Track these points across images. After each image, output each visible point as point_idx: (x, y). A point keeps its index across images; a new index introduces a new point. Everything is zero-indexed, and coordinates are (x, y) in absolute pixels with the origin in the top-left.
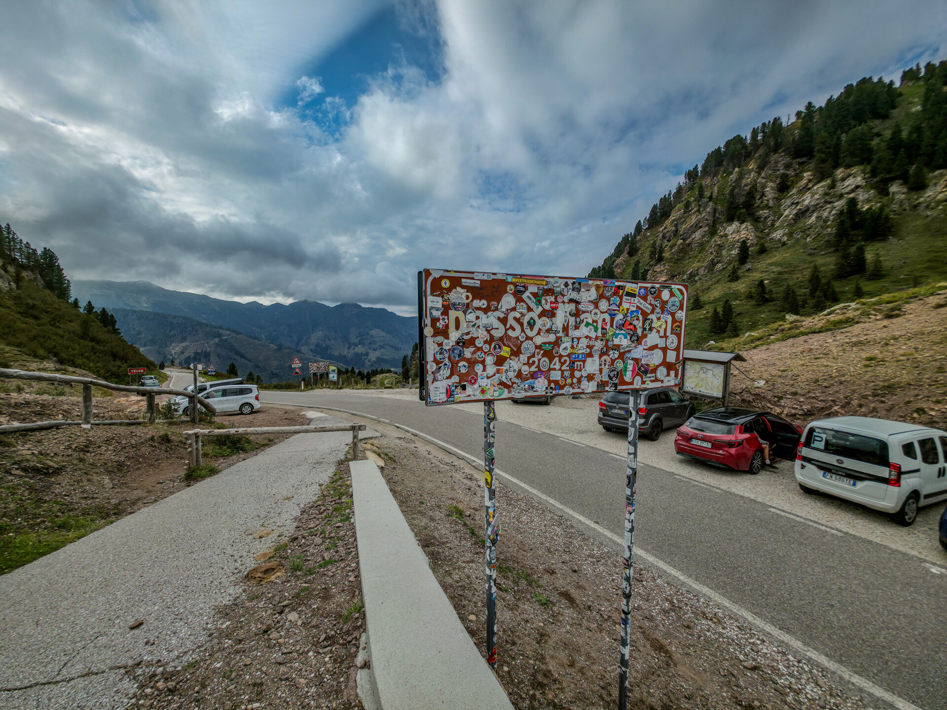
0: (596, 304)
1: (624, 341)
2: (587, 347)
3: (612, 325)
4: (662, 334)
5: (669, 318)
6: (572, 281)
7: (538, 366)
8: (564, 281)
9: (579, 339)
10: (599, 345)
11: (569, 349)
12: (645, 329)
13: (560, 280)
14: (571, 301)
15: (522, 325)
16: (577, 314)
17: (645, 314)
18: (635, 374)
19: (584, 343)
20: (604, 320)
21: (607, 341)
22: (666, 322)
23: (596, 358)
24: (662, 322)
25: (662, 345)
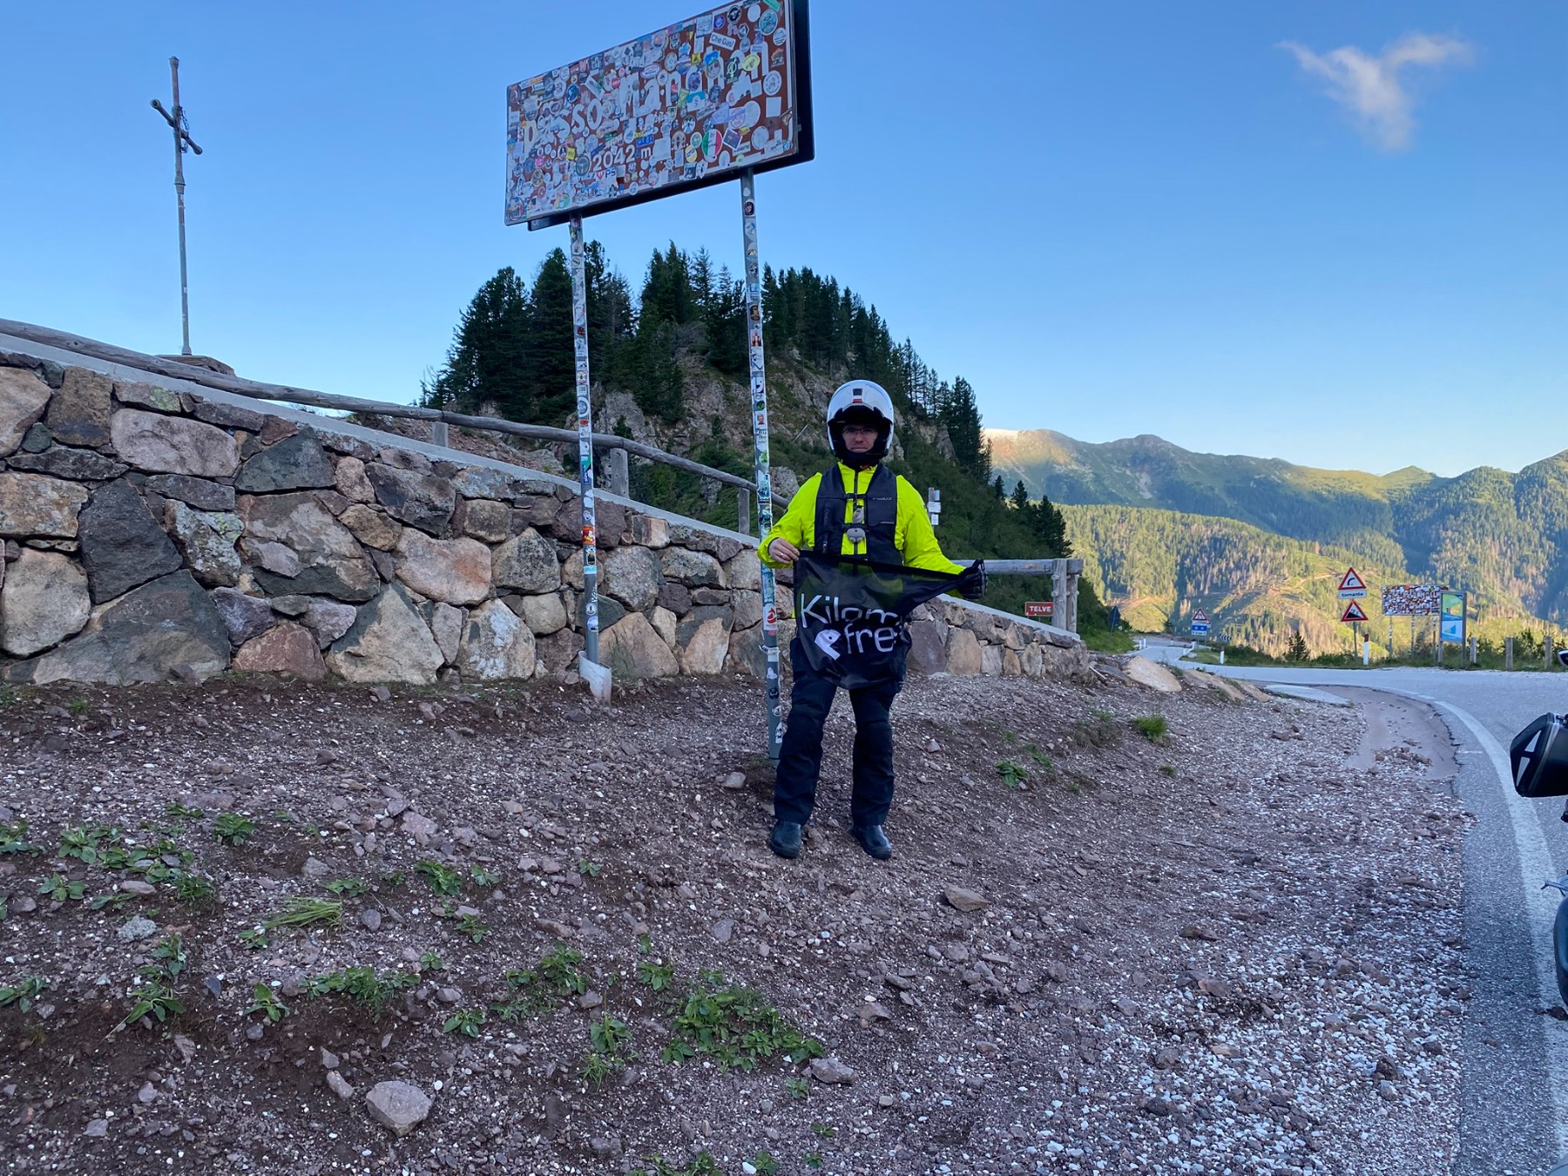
0: (661, 64)
1: (700, 105)
2: (655, 125)
3: (683, 86)
4: (755, 76)
5: (765, 45)
6: (633, 44)
7: (602, 165)
8: (625, 48)
9: (644, 117)
10: (669, 117)
11: (634, 133)
12: (727, 77)
13: (620, 49)
14: (633, 70)
15: (585, 117)
16: (642, 82)
17: (726, 55)
18: (720, 148)
19: (651, 119)
20: (673, 82)
21: (679, 110)
22: (760, 55)
23: (667, 137)
24: (753, 56)
25: (756, 92)
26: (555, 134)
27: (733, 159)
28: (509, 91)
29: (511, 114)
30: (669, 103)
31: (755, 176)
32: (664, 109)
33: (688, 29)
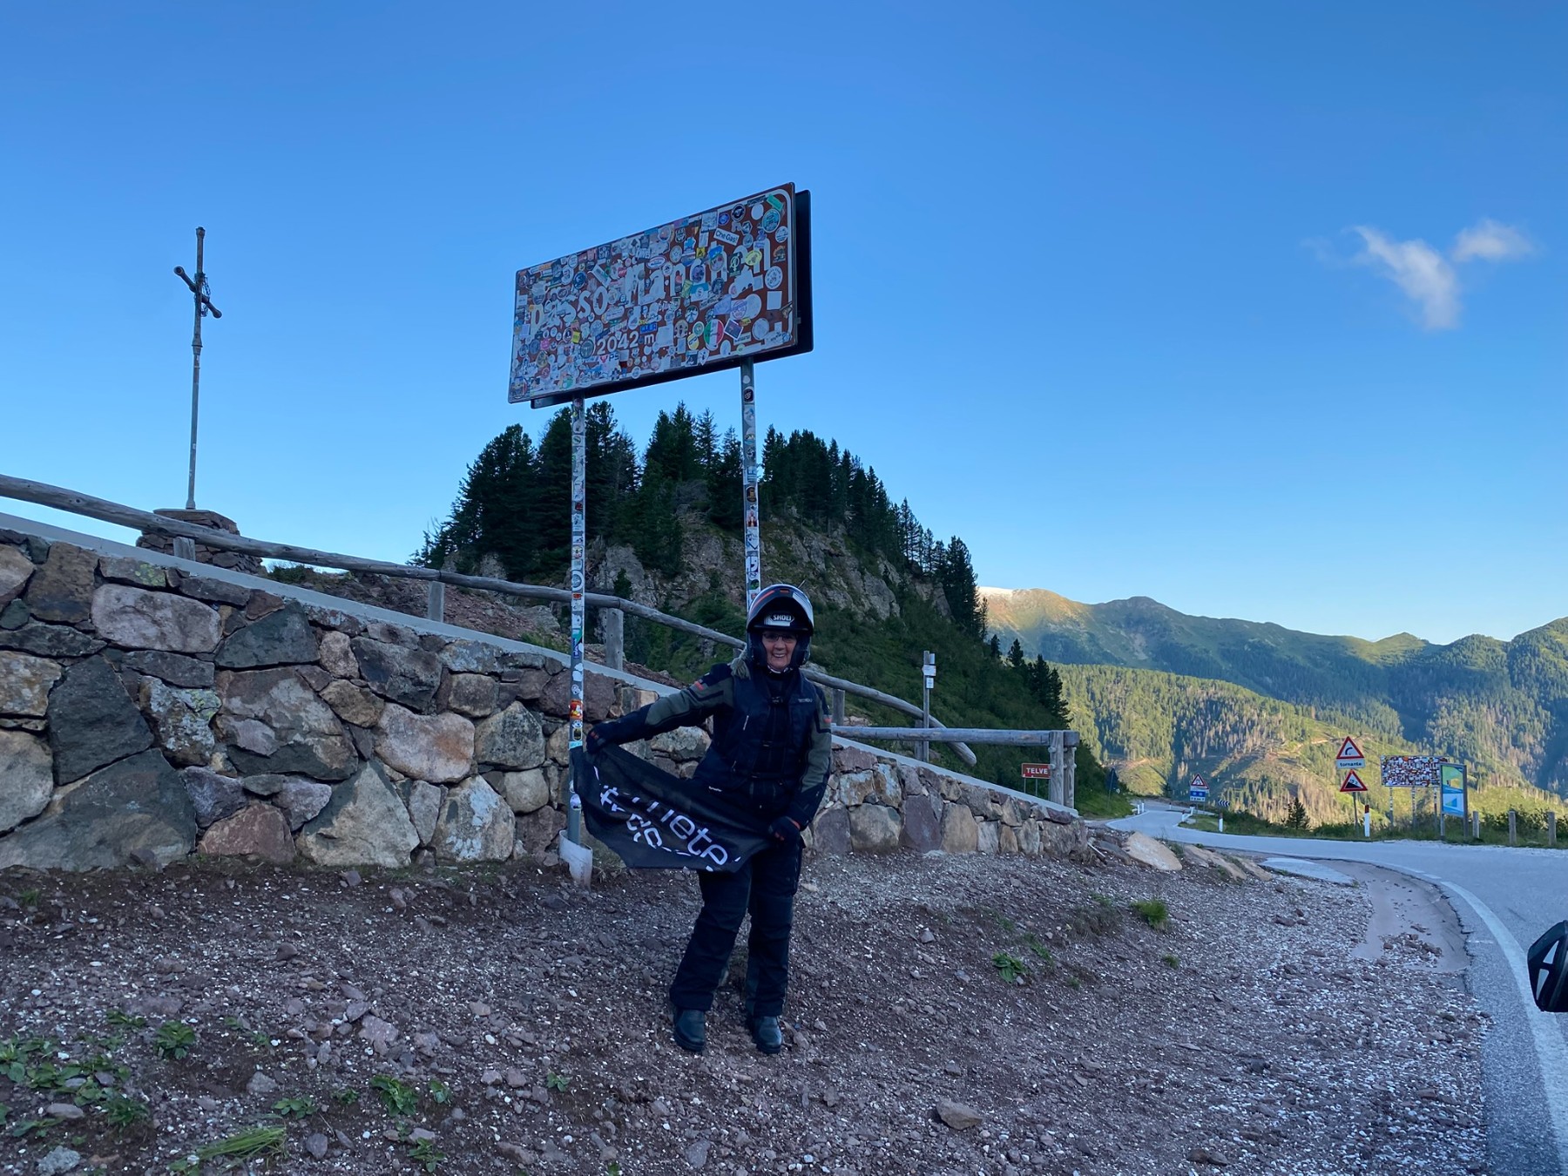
0: (667, 255)
1: (703, 295)
2: (659, 313)
3: (687, 277)
4: (757, 270)
5: (767, 242)
6: (639, 237)
7: (606, 349)
8: (631, 240)
9: (649, 305)
10: (673, 307)
11: (638, 320)
12: (731, 270)
13: (627, 241)
14: (639, 261)
15: (591, 303)
16: (648, 272)
17: (730, 250)
18: (722, 337)
19: (655, 308)
20: (678, 273)
21: (683, 300)
22: (762, 250)
23: (670, 325)
24: (756, 253)
25: (758, 286)
26: (562, 318)
27: (734, 348)
28: (518, 276)
29: (519, 297)
30: (673, 293)
31: (755, 365)
32: (668, 298)
33: (693, 224)
